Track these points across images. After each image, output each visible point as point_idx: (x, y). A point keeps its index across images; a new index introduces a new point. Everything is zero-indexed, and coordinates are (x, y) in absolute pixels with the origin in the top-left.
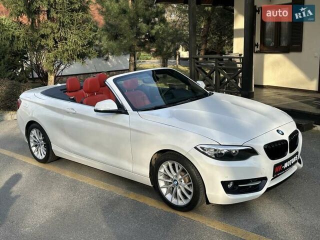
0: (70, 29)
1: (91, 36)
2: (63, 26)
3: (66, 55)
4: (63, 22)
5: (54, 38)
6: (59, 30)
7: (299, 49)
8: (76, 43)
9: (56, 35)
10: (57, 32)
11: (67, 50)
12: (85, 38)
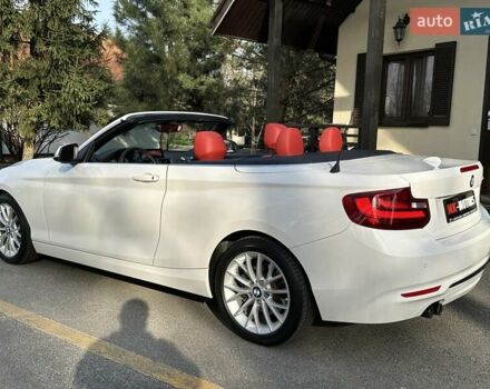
0: (68, 73)
1: (102, 88)
2: (56, 67)
3: (56, 113)
4: (57, 60)
5: (39, 87)
6: (49, 72)
7: (445, 122)
8: (75, 95)
9: (43, 81)
10: (46, 77)
11: (59, 106)
12: (92, 90)
